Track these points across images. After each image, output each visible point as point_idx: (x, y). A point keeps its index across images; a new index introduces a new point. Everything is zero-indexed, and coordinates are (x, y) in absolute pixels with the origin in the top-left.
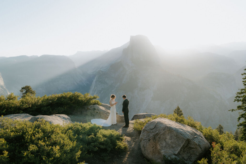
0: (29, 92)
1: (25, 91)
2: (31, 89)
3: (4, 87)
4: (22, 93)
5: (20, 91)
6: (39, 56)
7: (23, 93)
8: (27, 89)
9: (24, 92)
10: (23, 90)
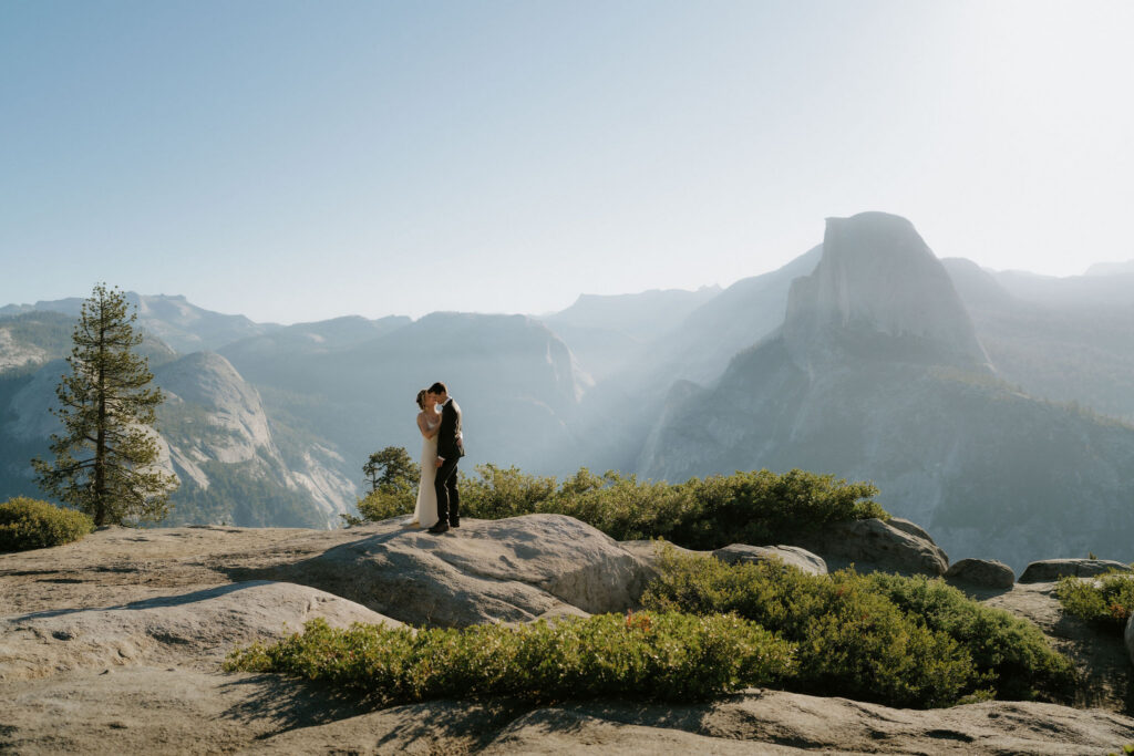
0: (399, 474)
1: (386, 468)
2: (410, 462)
3: (271, 454)
4: (371, 478)
5: (365, 468)
6: (414, 319)
7: (377, 478)
8: (392, 462)
9: (380, 474)
10: (377, 466)
